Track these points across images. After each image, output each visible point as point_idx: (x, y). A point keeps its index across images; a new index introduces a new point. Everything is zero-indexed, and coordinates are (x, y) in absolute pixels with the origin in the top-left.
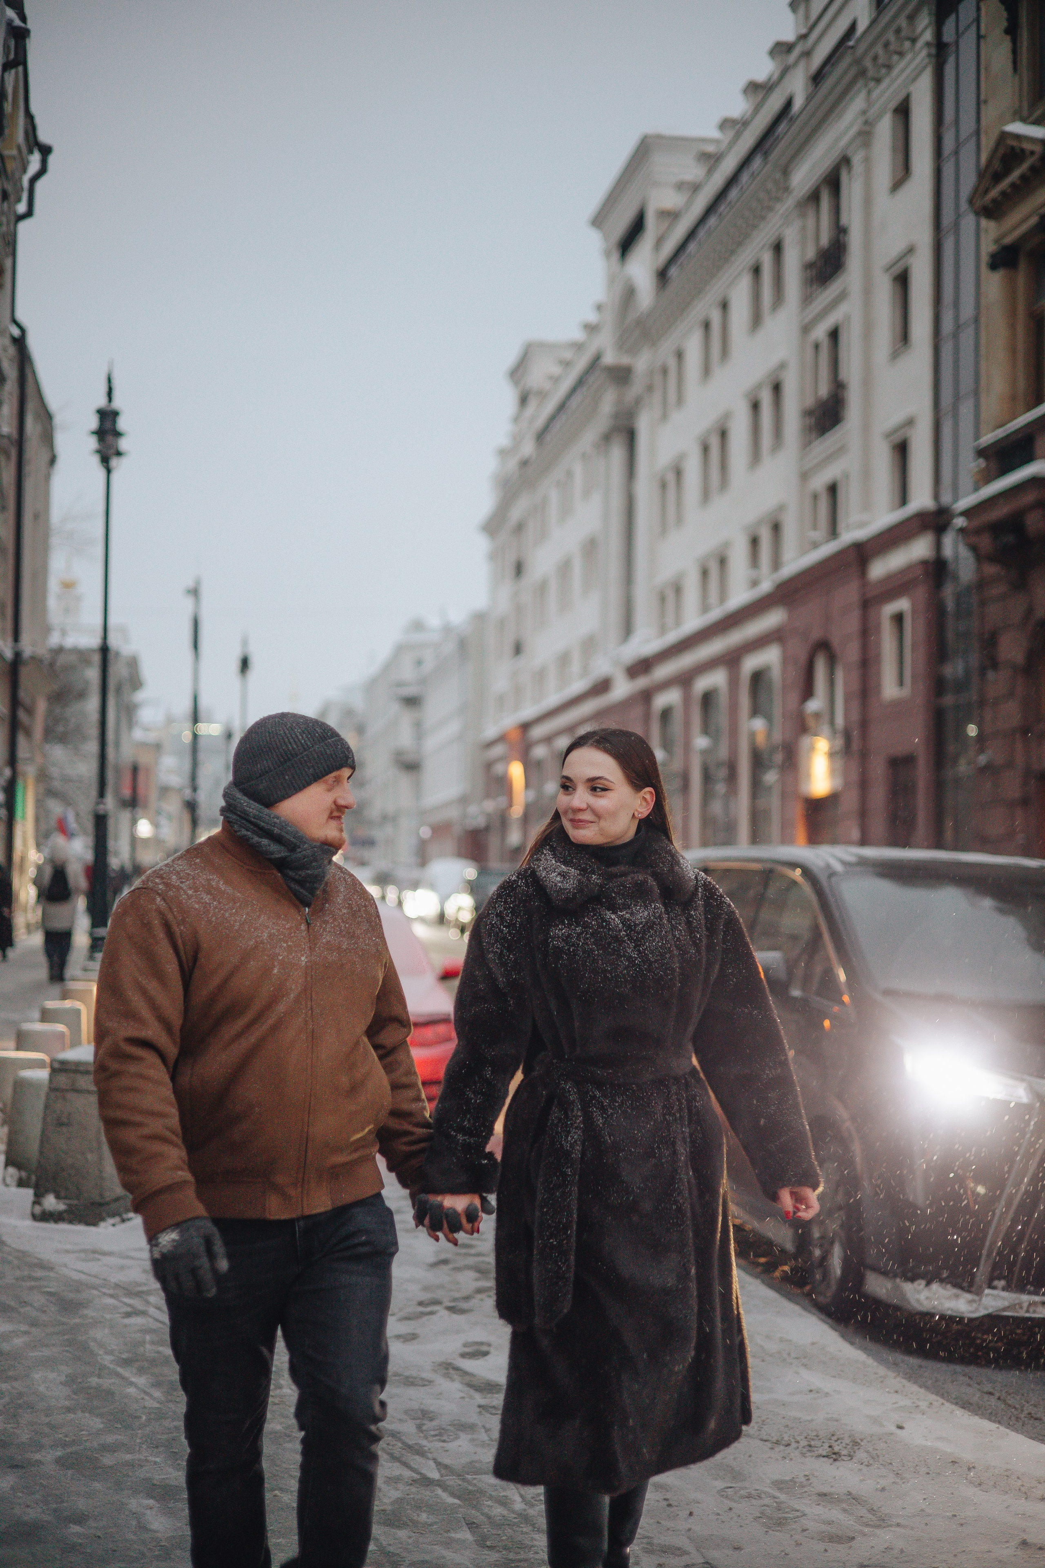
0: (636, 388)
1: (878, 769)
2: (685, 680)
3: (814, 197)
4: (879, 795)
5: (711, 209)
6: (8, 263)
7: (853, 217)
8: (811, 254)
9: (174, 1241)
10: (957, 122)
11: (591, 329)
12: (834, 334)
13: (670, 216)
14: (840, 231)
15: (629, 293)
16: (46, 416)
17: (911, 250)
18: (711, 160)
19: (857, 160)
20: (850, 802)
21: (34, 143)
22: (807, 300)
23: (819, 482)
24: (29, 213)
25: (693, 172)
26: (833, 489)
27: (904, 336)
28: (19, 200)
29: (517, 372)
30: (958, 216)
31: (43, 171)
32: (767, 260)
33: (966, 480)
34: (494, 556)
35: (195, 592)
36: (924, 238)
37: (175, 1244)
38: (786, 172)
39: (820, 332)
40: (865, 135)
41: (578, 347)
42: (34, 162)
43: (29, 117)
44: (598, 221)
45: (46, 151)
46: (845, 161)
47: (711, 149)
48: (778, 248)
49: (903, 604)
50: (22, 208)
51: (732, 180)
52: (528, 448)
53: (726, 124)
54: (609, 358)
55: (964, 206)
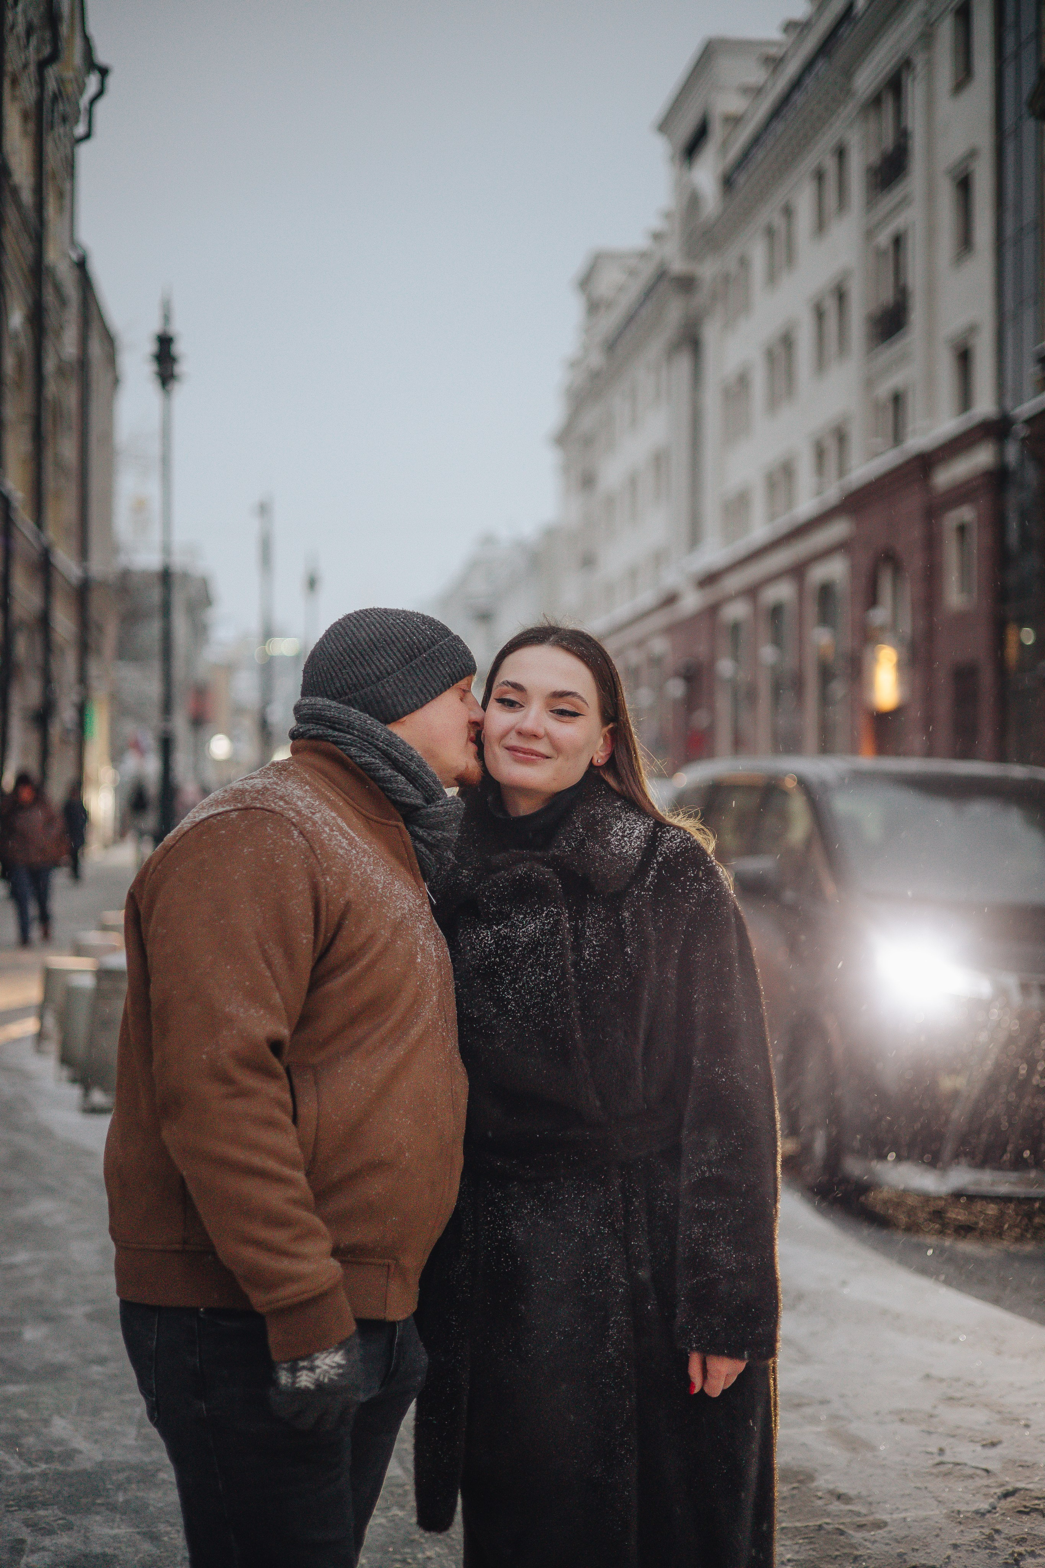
0: (702, 297)
1: (943, 679)
2: (752, 592)
3: (876, 101)
4: (944, 706)
5: (776, 113)
6: (68, 186)
7: (916, 122)
8: (874, 157)
9: (340, 1366)
10: (1017, 24)
11: (657, 237)
12: (898, 241)
13: (734, 121)
14: (903, 136)
15: (693, 201)
16: (109, 340)
17: (972, 154)
18: (774, 63)
19: (919, 61)
20: (916, 713)
21: (91, 64)
22: (870, 203)
23: (884, 390)
24: (88, 136)
25: (756, 75)
26: (897, 400)
27: (966, 242)
28: (77, 121)
29: (586, 282)
30: (1019, 118)
31: (100, 93)
32: (830, 165)
33: (1028, 386)
34: (566, 469)
35: (264, 509)
36: (984, 140)
37: (341, 1371)
38: (848, 73)
39: (884, 239)
40: (927, 38)
41: (643, 255)
42: (93, 83)
43: (87, 40)
44: (664, 126)
45: (104, 72)
46: (906, 65)
47: (773, 51)
48: (841, 153)
49: (966, 514)
50: (80, 129)
51: (796, 84)
52: (596, 359)
53: (790, 26)
54: (678, 266)
55: (1024, 109)
